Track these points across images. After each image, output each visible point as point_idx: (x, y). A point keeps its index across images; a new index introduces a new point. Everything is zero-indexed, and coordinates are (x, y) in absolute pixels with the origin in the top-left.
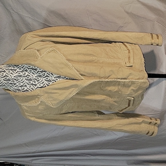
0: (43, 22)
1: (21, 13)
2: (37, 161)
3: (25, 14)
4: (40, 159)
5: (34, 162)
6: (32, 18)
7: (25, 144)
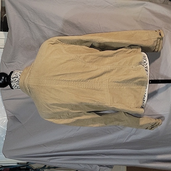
0: (57, 31)
1: (37, 23)
2: (54, 160)
3: (41, 24)
4: (57, 158)
5: (51, 161)
6: (48, 27)
7: (43, 144)
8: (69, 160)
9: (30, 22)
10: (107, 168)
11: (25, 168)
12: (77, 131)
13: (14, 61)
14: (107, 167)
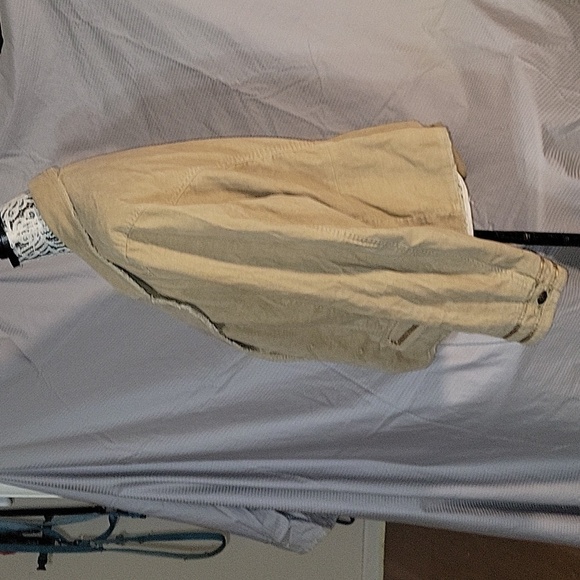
0: (167, 55)
1: (101, 26)
3: (112, 28)
5: (125, 492)
6: (135, 41)
8: (185, 491)
9: (77, 21)
10: (313, 525)
11: (40, 535)
12: (218, 392)
13: (17, 151)
14: (315, 522)
